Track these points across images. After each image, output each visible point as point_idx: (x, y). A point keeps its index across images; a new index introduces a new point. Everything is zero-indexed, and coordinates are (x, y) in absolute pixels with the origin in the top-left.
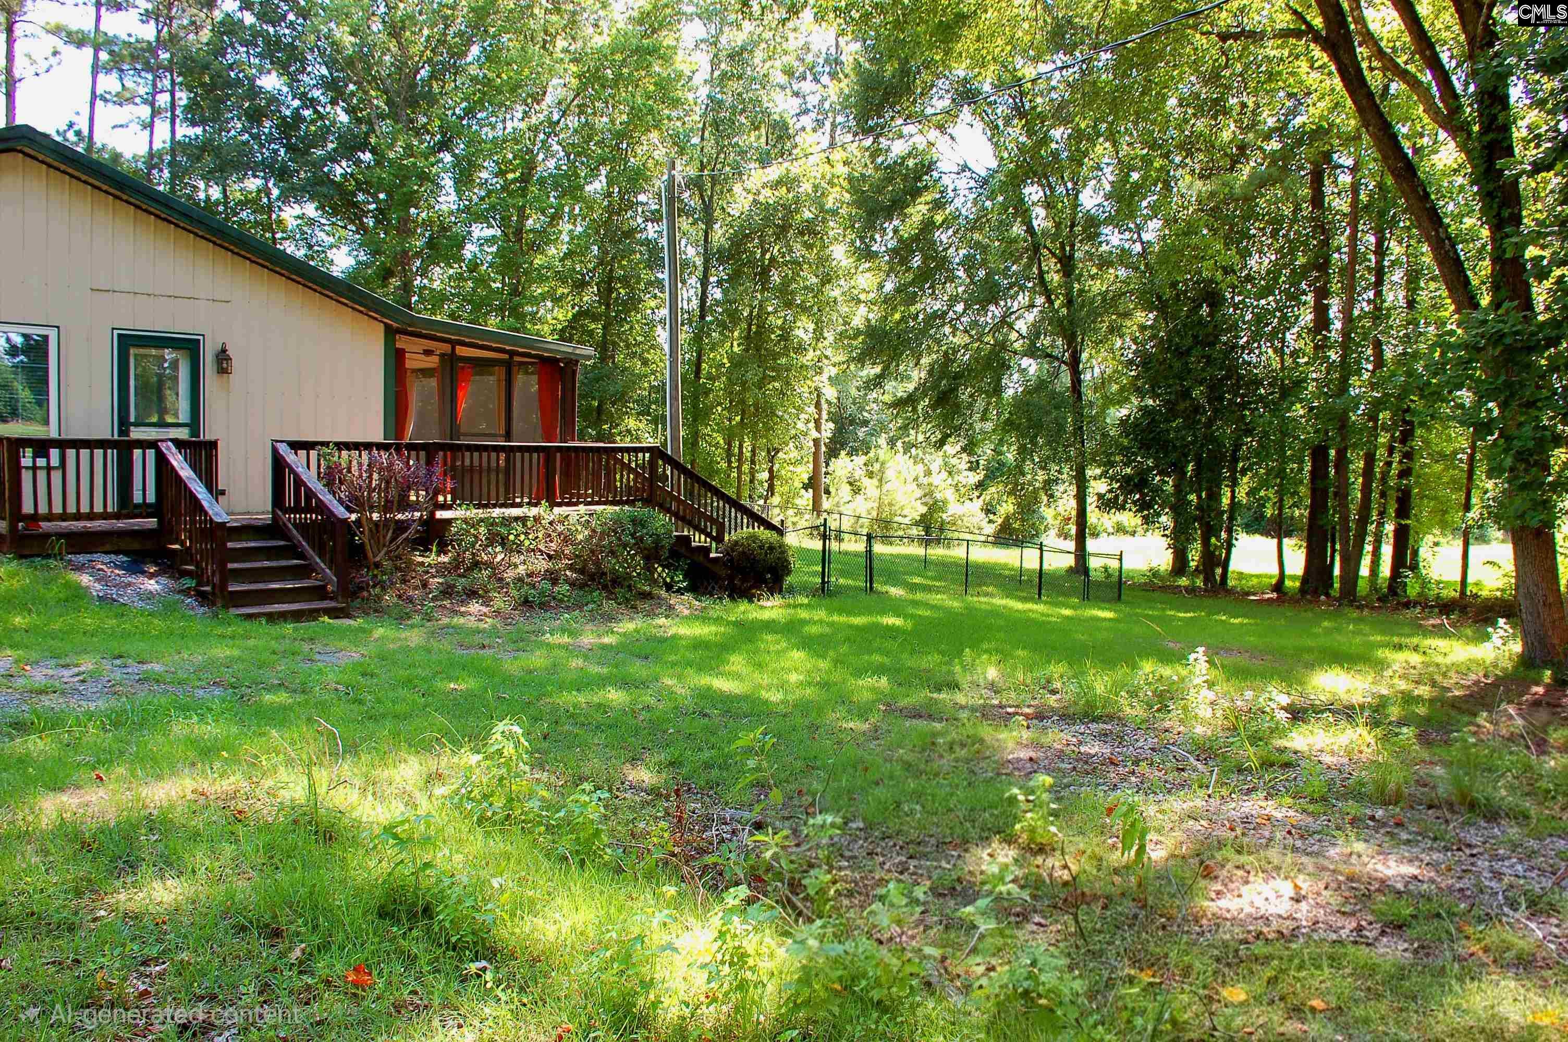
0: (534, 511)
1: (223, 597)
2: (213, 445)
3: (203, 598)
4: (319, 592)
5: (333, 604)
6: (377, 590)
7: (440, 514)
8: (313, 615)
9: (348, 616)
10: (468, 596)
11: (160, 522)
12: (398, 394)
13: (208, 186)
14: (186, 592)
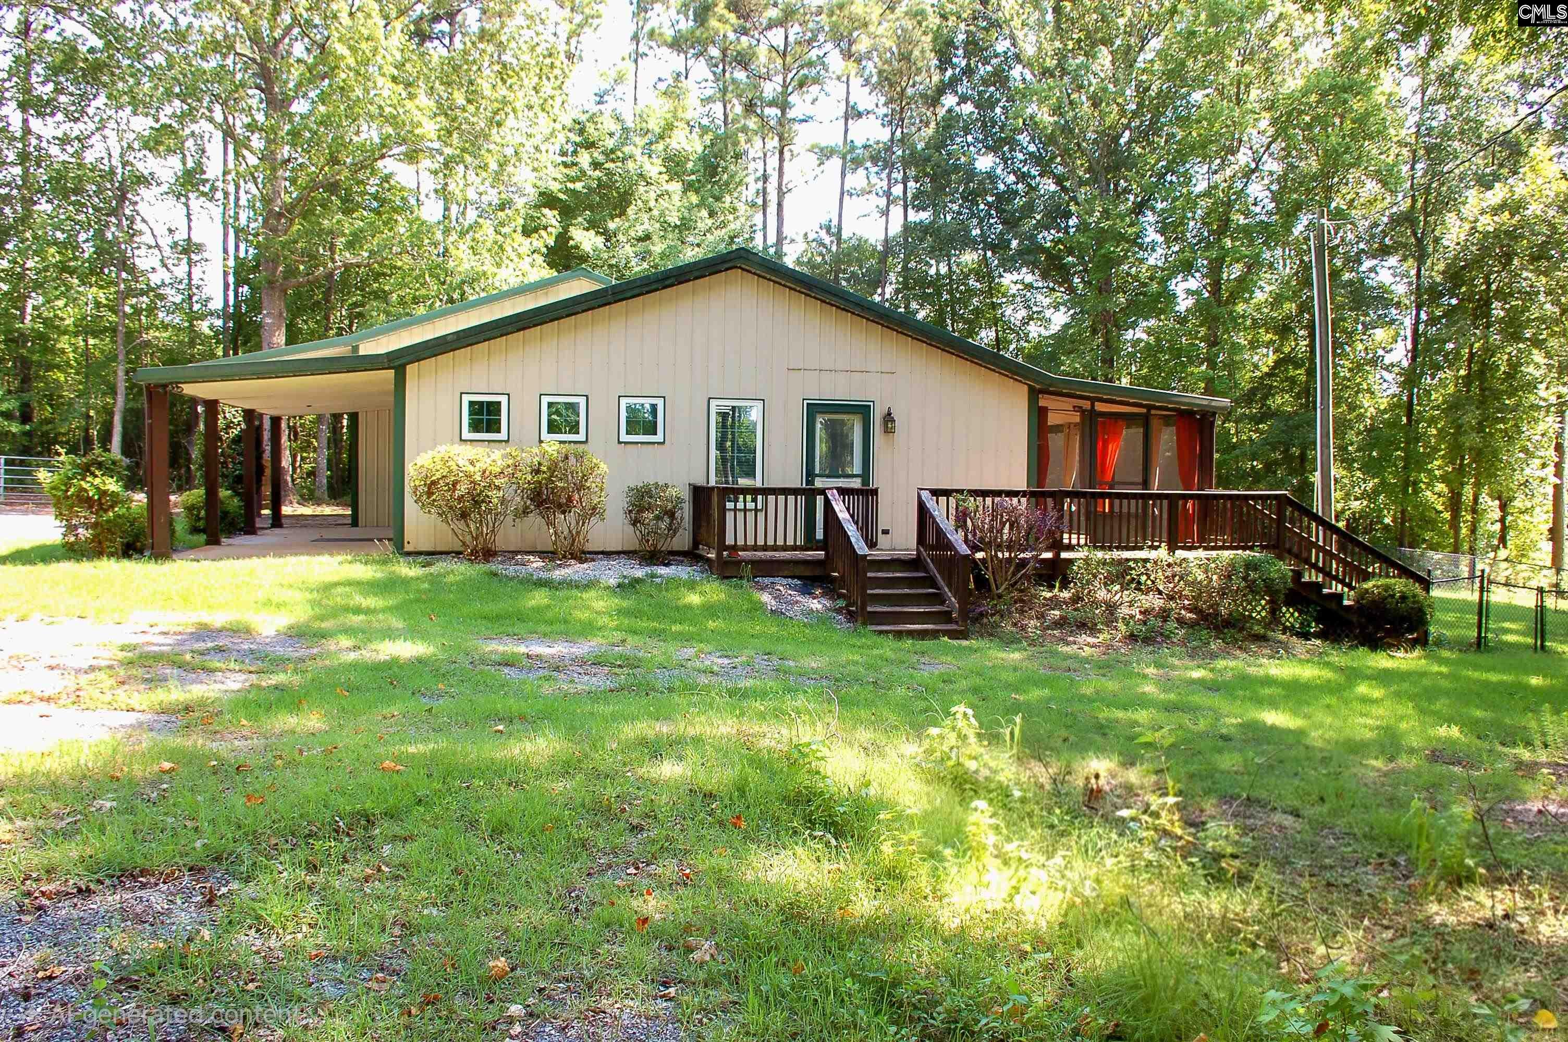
0: (1153, 555)
1: (862, 616)
2: (875, 492)
3: (851, 616)
4: (946, 617)
5: (954, 627)
6: (997, 618)
7: (1064, 555)
8: (934, 634)
9: (966, 638)
10: (1078, 627)
11: (827, 555)
12: (1040, 448)
13: (938, 263)
14: (839, 611)
